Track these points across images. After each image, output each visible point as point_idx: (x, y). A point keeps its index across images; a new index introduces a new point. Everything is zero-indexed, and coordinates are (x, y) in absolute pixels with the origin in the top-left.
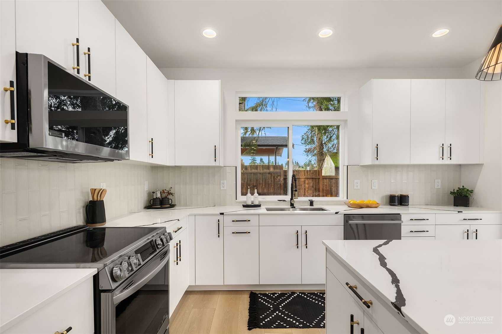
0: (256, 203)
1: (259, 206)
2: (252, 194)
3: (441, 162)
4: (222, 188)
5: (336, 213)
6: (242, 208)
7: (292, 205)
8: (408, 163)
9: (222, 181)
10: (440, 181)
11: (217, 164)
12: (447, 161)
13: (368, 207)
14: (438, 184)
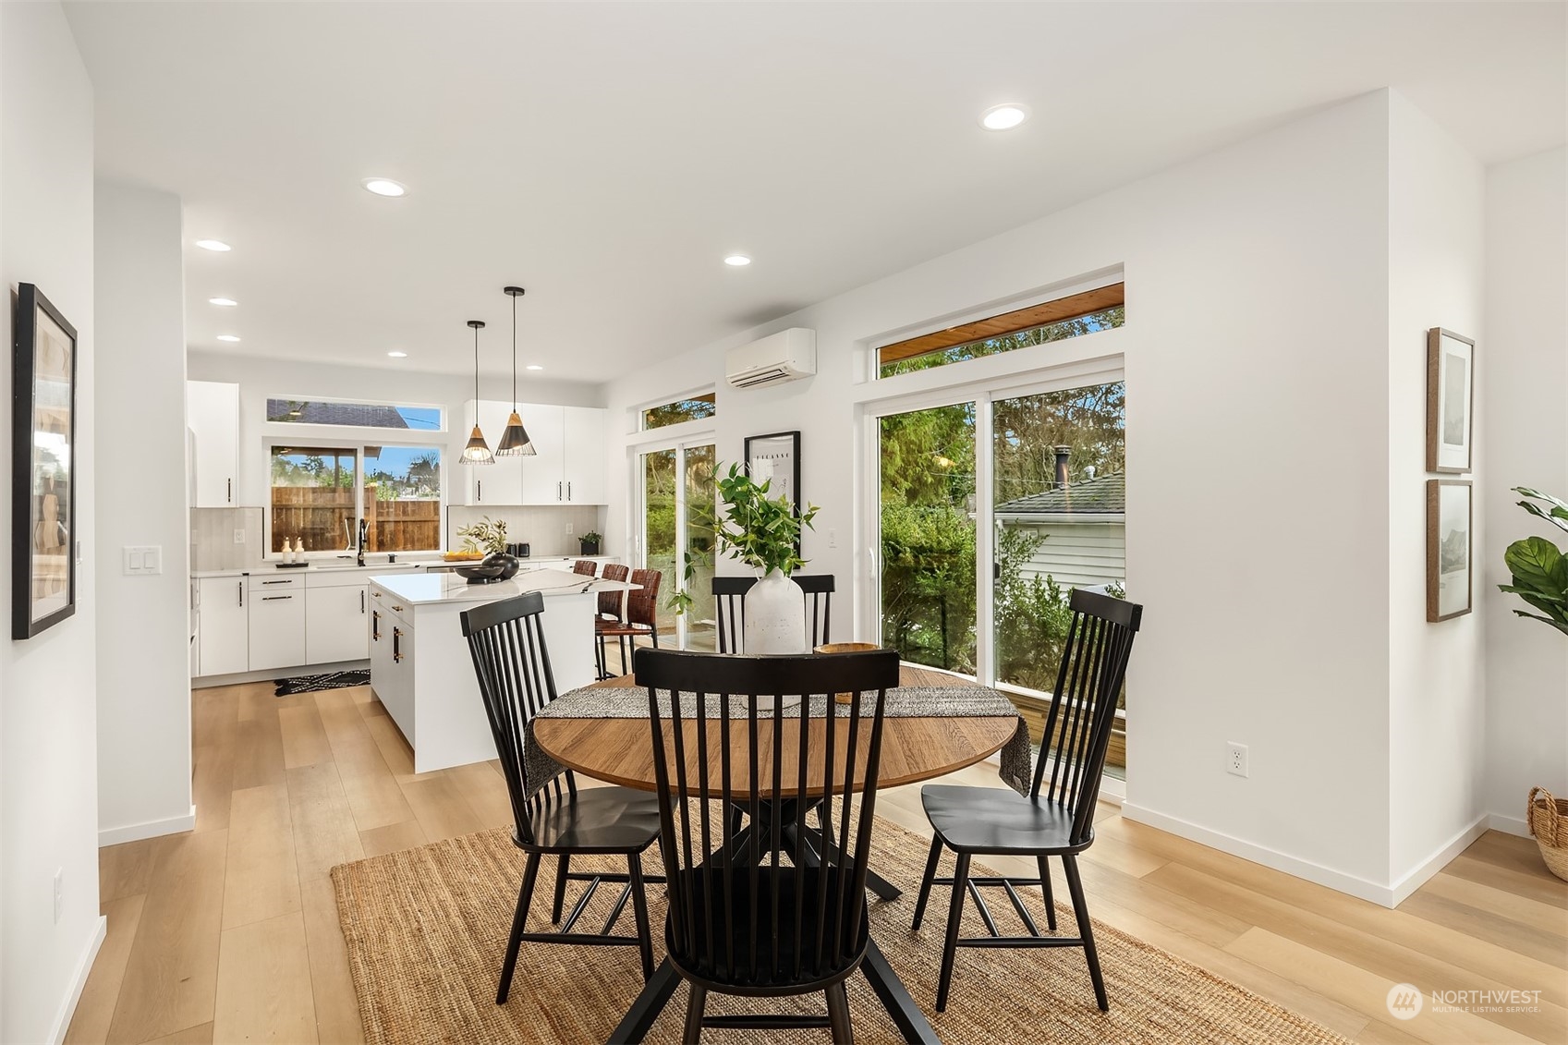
0: (302, 561)
1: (306, 565)
2: (293, 547)
3: (559, 503)
4: (236, 542)
5: (417, 567)
6: (275, 570)
7: (361, 563)
8: (520, 504)
9: (236, 531)
10: (572, 524)
11: (232, 505)
12: (565, 502)
13: (468, 559)
14: (569, 529)
